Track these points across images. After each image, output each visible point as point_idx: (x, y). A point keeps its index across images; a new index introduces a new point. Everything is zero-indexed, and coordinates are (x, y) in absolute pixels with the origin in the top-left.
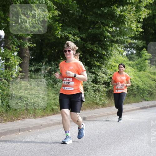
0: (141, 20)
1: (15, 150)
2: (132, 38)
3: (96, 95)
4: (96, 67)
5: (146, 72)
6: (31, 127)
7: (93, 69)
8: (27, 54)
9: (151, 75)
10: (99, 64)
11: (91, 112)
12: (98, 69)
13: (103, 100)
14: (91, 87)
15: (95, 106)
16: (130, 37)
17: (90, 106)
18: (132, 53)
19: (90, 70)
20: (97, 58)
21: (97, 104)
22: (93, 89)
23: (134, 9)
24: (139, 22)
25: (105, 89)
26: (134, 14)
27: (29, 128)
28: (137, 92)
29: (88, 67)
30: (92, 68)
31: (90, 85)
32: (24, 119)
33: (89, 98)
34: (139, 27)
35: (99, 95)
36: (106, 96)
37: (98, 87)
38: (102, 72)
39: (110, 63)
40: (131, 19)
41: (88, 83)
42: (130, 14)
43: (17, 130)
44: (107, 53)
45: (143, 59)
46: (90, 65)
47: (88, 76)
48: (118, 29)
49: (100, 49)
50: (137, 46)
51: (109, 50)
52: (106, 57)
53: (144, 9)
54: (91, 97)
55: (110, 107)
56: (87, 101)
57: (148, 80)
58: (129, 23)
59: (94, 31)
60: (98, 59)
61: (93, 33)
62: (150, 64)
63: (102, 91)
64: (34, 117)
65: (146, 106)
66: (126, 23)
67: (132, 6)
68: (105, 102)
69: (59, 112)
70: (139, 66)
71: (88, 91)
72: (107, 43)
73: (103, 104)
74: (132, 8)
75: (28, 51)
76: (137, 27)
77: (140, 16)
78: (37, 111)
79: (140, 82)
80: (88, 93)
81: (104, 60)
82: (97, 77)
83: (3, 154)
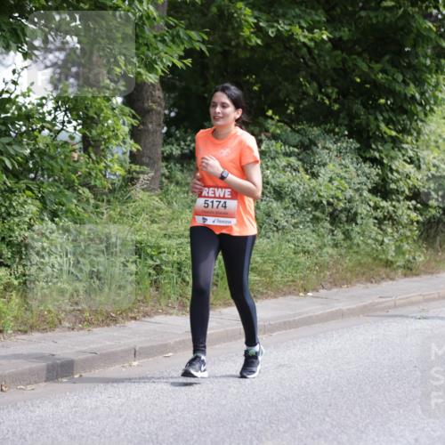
1: (120, 416)
3: (386, 234)
4: (386, 142)
6: (172, 342)
7: (373, 150)
8: (159, 104)
10: (394, 133)
11: (367, 291)
12: (393, 149)
13: (410, 251)
14: (369, 208)
15: (383, 271)
17: (364, 274)
19: (364, 152)
20: (387, 111)
21: (388, 264)
22: (375, 214)
25: (414, 215)
27: (166, 345)
29: (358, 141)
30: (373, 146)
31: (365, 202)
32: (149, 316)
33: (363, 246)
35: (396, 235)
36: (420, 236)
37: (391, 209)
38: (405, 158)
41: (357, 197)
43: (126, 352)
44: (422, 94)
46: (365, 136)
47: (359, 172)
49: (400, 78)
51: (429, 84)
52: (419, 108)
54: (370, 241)
55: (432, 273)
56: (354, 255)
59: (377, 17)
60: (391, 115)
61: (374, 21)
63: (405, 220)
64: (179, 310)
68: (414, 258)
69: (262, 294)
71: (359, 221)
72: (422, 59)
73: (409, 265)
75: (159, 93)
80: (357, 229)
81: (411, 119)
82: (390, 175)
83: (82, 430)
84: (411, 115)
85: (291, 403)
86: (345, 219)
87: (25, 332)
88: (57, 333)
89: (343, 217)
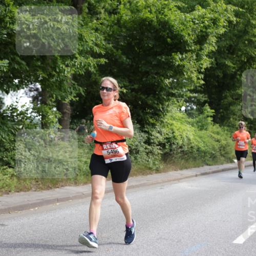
0: (203, 70)
1: (51, 223)
2: (191, 91)
3: (149, 158)
4: (150, 125)
5: (208, 132)
6: (71, 196)
8: (68, 110)
9: (213, 135)
11: (142, 178)
12: (152, 128)
13: (158, 164)
14: (143, 149)
15: (148, 171)
16: (189, 90)
17: (141, 172)
18: (192, 109)
19: (142, 129)
20: (150, 114)
21: (150, 169)
22: (146, 151)
23: (195, 57)
24: (200, 72)
25: (159, 151)
26: (194, 63)
28: (197, 155)
29: (140, 125)
30: (145, 127)
31: (142, 146)
32: (63, 186)
33: (141, 162)
34: (200, 78)
35: (153, 158)
36: (161, 159)
37: (151, 149)
38: (157, 131)
39: (166, 120)
40: (191, 69)
41: (139, 145)
42: (190, 63)
43: (55, 199)
44: (163, 108)
45: (205, 115)
46: (142, 123)
47: (140, 136)
48: (175, 80)
49: (156, 102)
50: (197, 100)
51: (165, 105)
52: (161, 114)
53: (205, 57)
54: (143, 160)
55: (165, 172)
56: (138, 165)
57: (211, 140)
58: (189, 74)
60: (152, 115)
62: (212, 122)
63: (156, 153)
65: (208, 171)
66: (185, 74)
67: (192, 53)
68: (159, 167)
70: (200, 124)
71: (140, 153)
72: (163, 96)
74: (192, 57)
75: (69, 107)
76: (198, 79)
77: (201, 66)
78: (79, 178)
79: (201, 144)
80: (139, 156)
81: (159, 117)
82: (151, 137)
83: (38, 228)
84: (159, 115)
85: (114, 219)
86: (135, 152)
87: (18, 192)
88: (30, 192)
89: (134, 152)
